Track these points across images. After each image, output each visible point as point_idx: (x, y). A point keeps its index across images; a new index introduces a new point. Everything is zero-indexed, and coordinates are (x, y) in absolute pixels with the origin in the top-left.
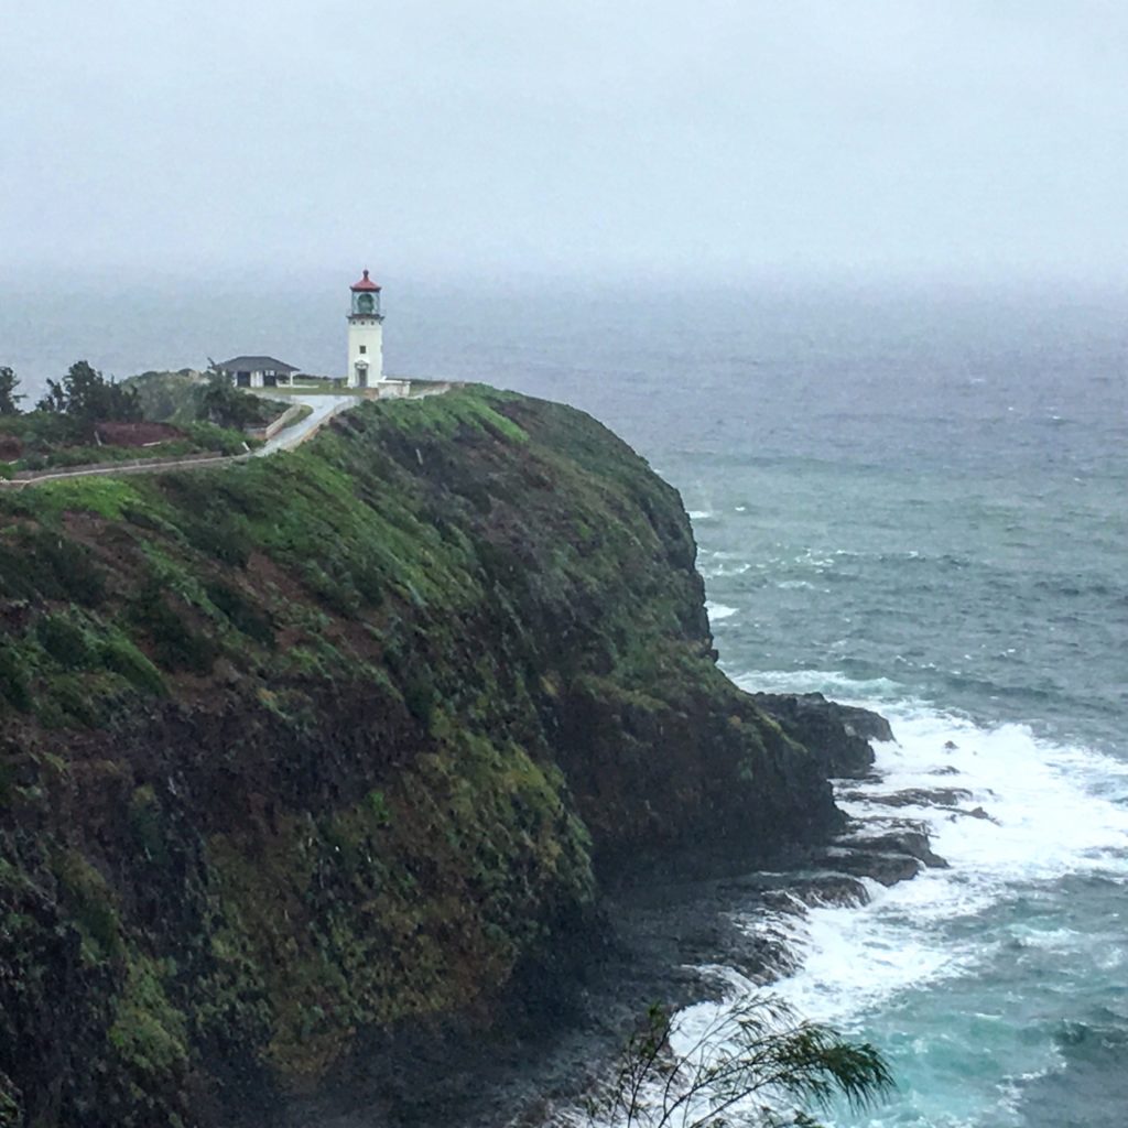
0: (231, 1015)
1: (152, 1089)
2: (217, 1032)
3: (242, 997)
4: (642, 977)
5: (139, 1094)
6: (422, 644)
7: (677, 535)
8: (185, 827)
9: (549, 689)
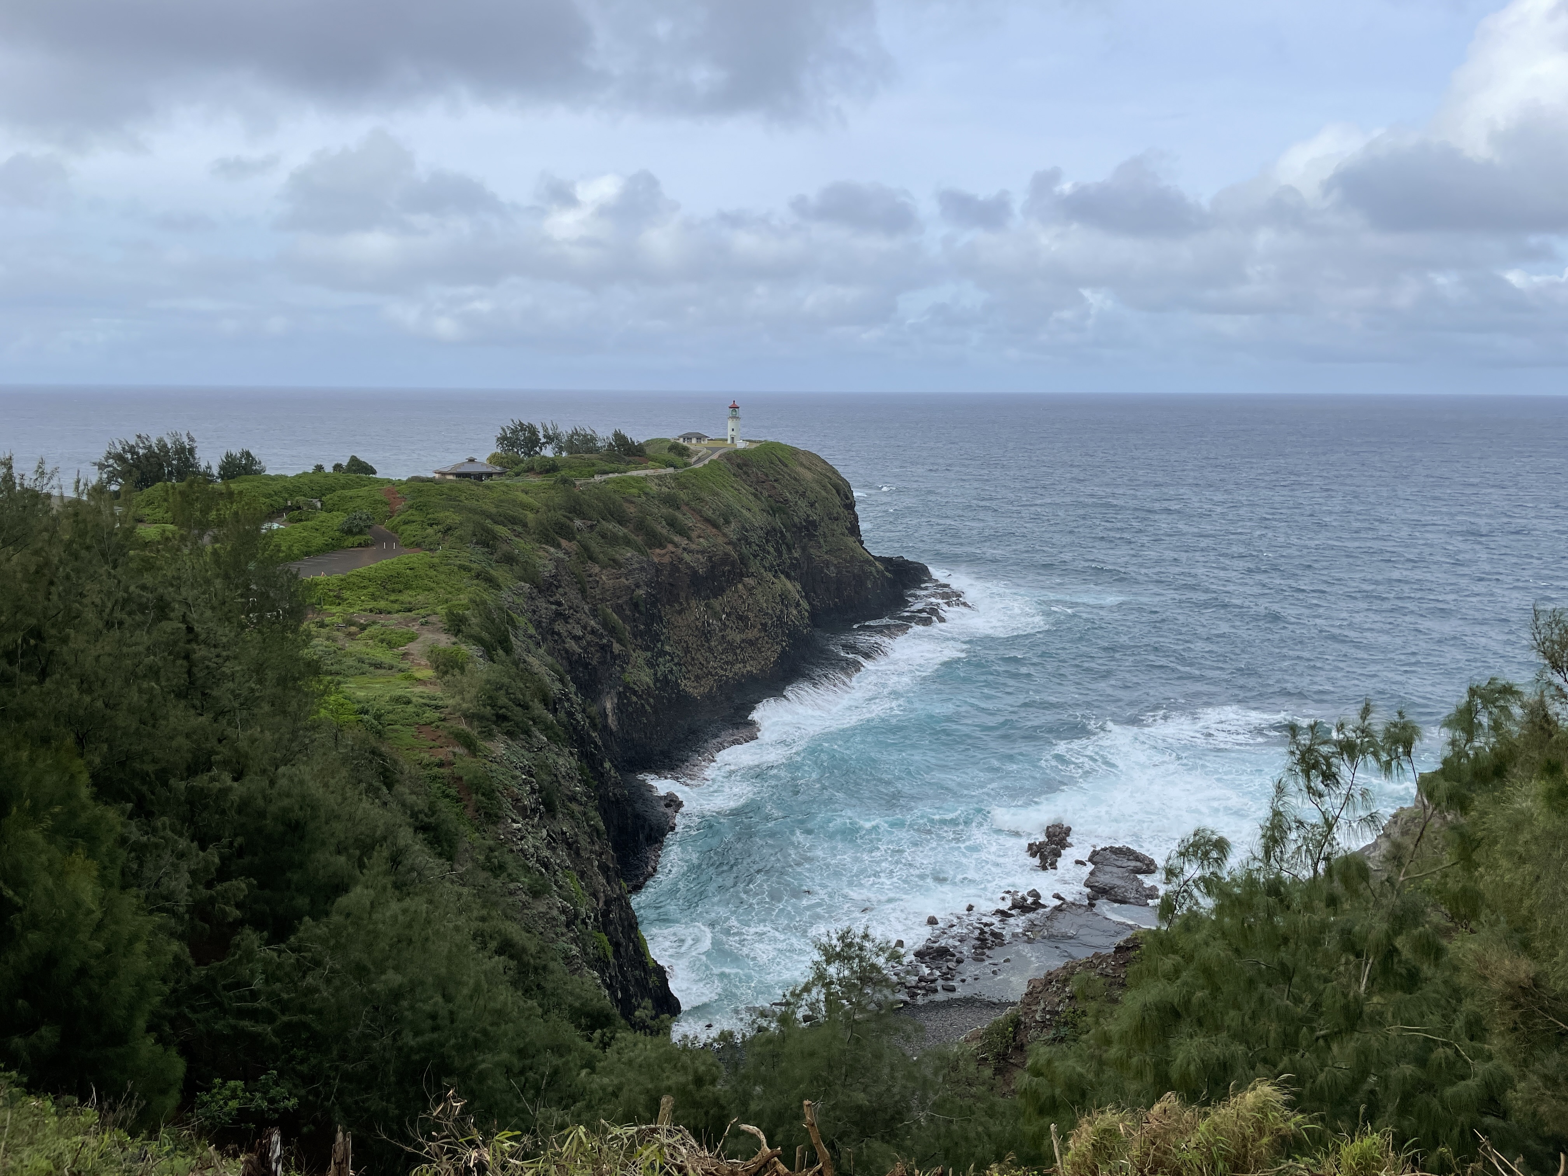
0: (671, 671)
1: (640, 697)
2: (666, 677)
3: (675, 665)
4: (826, 659)
5: (634, 699)
6: (746, 539)
7: (847, 498)
8: (654, 604)
9: (796, 555)
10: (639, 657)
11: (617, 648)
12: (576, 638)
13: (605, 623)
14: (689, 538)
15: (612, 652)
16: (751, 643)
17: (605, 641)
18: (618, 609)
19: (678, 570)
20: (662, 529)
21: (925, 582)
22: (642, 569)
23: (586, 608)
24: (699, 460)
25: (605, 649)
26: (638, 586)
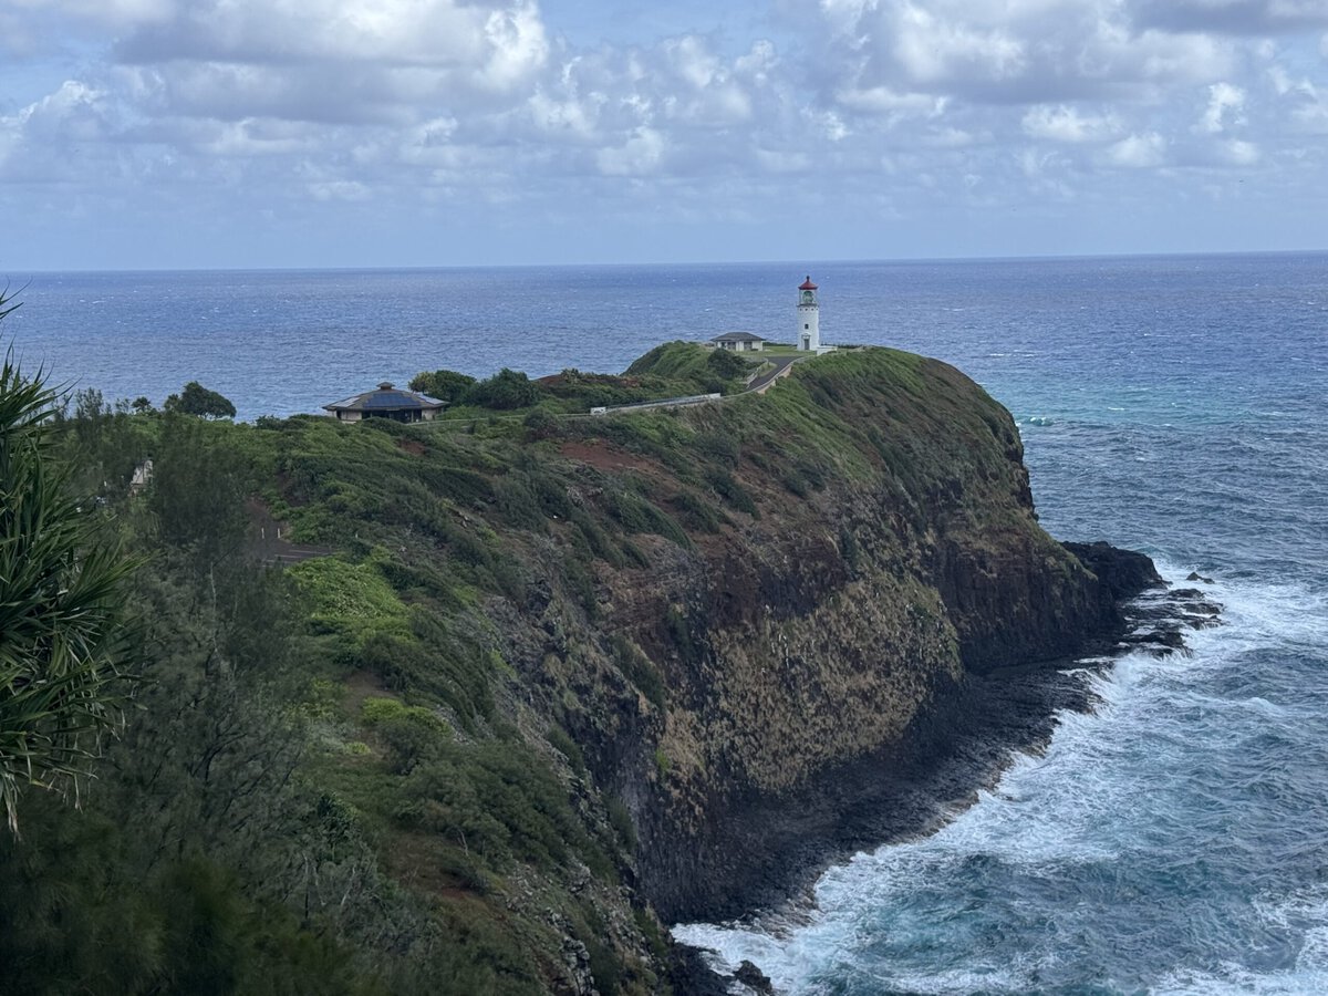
0: (732, 746)
1: (685, 790)
2: (724, 755)
3: (739, 734)
4: (991, 724)
6: (849, 514)
8: (702, 629)
9: (930, 540)
10: (679, 719)
11: (644, 704)
12: (581, 690)
13: (624, 661)
14: (756, 516)
15: (637, 714)
16: (866, 697)
17: (627, 694)
18: (644, 638)
19: (738, 570)
20: (710, 501)
21: (1151, 586)
22: (682, 569)
23: (595, 635)
24: (759, 381)
25: (628, 707)
26: (675, 599)
